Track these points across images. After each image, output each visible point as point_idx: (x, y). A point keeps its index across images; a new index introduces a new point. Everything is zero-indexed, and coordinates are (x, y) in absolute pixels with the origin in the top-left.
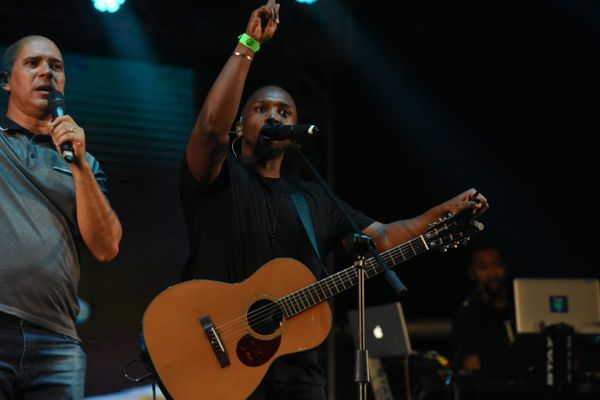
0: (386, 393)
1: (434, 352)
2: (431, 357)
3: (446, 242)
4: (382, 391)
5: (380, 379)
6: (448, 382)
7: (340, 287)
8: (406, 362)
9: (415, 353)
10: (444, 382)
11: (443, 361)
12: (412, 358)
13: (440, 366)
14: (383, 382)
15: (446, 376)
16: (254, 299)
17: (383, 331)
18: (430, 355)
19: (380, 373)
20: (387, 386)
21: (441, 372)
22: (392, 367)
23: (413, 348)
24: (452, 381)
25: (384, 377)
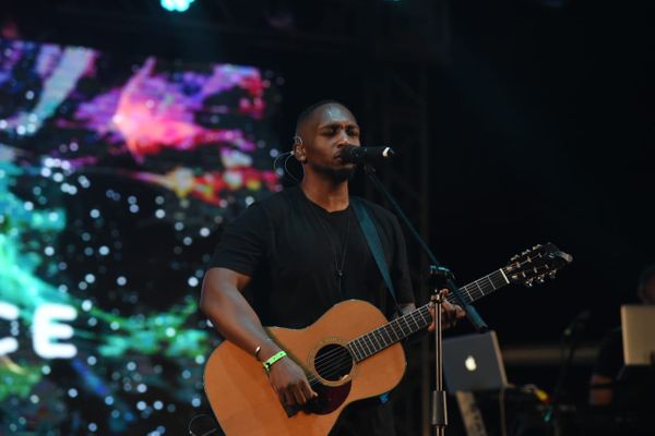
0: (479, 429)
1: (532, 386)
2: (529, 391)
3: (529, 275)
4: (475, 428)
5: (473, 415)
6: (547, 418)
7: (414, 327)
8: (502, 397)
9: (511, 386)
10: (543, 418)
11: (542, 396)
12: (508, 391)
13: (538, 401)
14: (476, 418)
15: (546, 411)
16: (321, 345)
17: (476, 362)
18: (528, 388)
19: (473, 408)
20: (480, 422)
21: (541, 408)
22: (486, 401)
23: (509, 380)
24: (552, 417)
25: (478, 413)
